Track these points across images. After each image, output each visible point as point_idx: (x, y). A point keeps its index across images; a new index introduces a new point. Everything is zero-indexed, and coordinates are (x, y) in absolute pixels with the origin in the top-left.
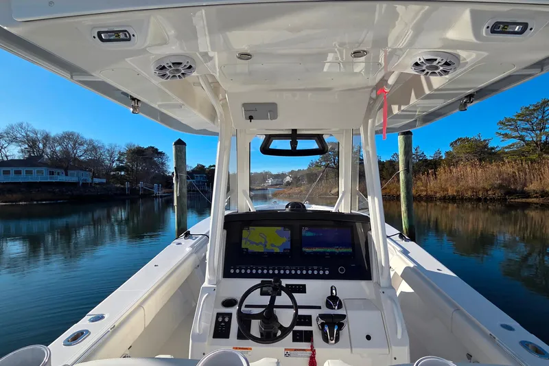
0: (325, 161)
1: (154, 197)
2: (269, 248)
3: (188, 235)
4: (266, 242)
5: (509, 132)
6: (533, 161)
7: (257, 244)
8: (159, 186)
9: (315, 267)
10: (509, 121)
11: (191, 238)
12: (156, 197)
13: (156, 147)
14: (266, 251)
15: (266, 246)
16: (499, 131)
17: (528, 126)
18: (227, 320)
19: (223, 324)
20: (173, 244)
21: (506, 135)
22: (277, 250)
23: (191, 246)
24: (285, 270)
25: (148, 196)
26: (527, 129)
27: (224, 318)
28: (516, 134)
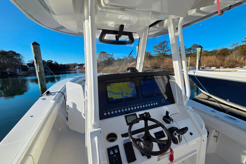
0: (100, 59)
1: (18, 75)
2: (125, 95)
3: (48, 93)
4: (122, 92)
5: (156, 50)
6: (162, 59)
7: (118, 94)
8: (19, 70)
9: (151, 102)
10: (156, 47)
11: (51, 95)
12: (19, 75)
13: (14, 51)
14: (124, 97)
15: (123, 94)
16: (154, 50)
17: (161, 48)
18: (116, 151)
19: (115, 156)
20: (40, 100)
21: (155, 51)
22: (130, 96)
23: (54, 100)
24: (136, 107)
25: (13, 75)
26: (160, 49)
27: (114, 151)
28: (158, 51)
